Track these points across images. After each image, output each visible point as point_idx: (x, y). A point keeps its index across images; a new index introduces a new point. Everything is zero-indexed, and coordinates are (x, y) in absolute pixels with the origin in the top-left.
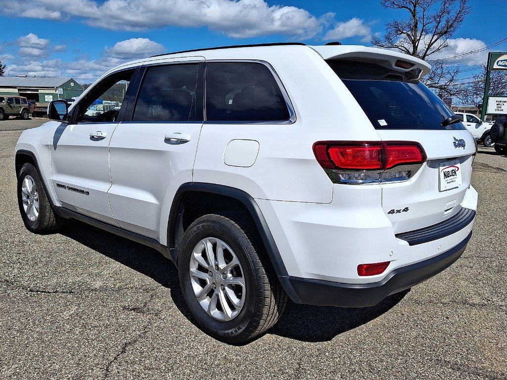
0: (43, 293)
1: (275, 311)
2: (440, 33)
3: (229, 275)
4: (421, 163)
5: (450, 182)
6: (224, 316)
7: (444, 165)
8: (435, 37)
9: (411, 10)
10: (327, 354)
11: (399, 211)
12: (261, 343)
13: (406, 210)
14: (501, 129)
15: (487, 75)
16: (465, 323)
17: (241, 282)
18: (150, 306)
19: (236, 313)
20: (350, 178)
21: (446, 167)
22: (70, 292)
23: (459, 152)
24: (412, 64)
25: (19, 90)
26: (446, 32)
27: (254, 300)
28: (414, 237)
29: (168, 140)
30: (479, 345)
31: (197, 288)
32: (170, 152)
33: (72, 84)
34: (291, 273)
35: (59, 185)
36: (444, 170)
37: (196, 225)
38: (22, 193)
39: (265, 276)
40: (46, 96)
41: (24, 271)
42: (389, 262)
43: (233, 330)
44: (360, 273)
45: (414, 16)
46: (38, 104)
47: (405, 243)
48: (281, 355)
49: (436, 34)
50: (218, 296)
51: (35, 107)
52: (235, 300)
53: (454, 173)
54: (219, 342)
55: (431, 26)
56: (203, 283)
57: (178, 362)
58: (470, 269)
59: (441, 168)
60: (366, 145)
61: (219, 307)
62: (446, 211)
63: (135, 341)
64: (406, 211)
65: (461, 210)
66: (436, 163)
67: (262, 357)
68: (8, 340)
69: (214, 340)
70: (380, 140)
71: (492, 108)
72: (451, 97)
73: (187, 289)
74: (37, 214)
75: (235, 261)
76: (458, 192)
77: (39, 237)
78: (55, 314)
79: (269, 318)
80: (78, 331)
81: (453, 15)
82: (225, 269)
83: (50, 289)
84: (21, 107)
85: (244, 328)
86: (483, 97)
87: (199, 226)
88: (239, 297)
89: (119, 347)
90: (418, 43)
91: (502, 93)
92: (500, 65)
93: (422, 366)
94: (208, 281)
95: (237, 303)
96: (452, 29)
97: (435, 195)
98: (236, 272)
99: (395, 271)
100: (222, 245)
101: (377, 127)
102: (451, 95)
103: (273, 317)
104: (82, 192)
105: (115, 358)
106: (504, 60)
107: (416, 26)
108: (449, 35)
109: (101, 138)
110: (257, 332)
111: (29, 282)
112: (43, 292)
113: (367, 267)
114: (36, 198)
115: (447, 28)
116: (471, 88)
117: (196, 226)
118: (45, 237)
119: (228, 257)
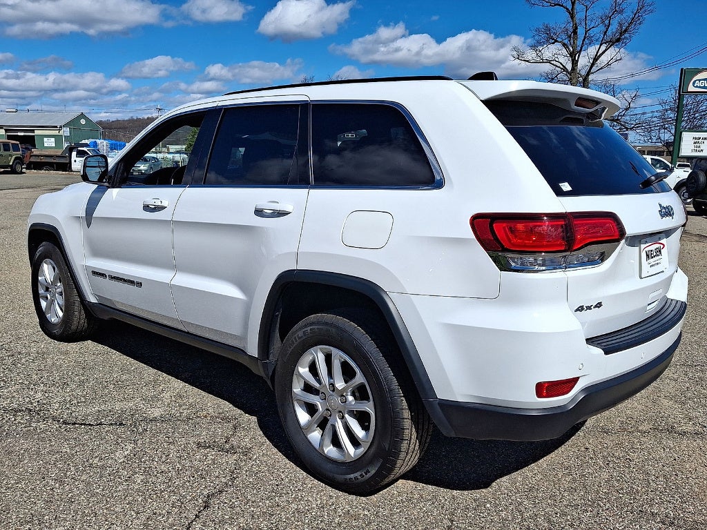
0: (83, 426)
1: (417, 448)
2: (610, 41)
3: (350, 398)
4: (618, 241)
5: (653, 265)
6: (344, 455)
7: (646, 242)
8: (603, 48)
9: (567, 9)
10: (488, 505)
11: (589, 308)
12: (395, 492)
13: (599, 305)
14: (702, 178)
15: (679, 99)
16: (675, 460)
17: (369, 407)
18: (234, 441)
19: (361, 450)
20: (522, 264)
21: (648, 245)
22: (121, 424)
23: (667, 223)
24: (596, 102)
25: (6, 130)
26: (618, 40)
27: (387, 432)
28: (610, 343)
29: (259, 212)
30: (696, 490)
31: (303, 417)
32: (262, 228)
33: (83, 122)
34: (441, 394)
35: (95, 273)
36: (647, 249)
37: (301, 328)
38: (39, 284)
39: (403, 398)
40: (45, 139)
41: (50, 394)
42: (578, 378)
43: (357, 474)
44: (539, 394)
45: (572, 17)
46: (35, 152)
47: (599, 351)
48: (425, 509)
49: (605, 43)
50: (334, 427)
51: (31, 156)
52: (359, 432)
53: (659, 251)
54: (337, 491)
55: (597, 32)
56: (311, 409)
57: (284, 520)
58: (674, 383)
59: (643, 246)
60: (545, 218)
61: (336, 442)
62: (649, 305)
63: (221, 492)
64: (599, 307)
65: (666, 302)
66: (636, 240)
67: (399, 511)
68: (45, 493)
69: (329, 488)
70: (564, 211)
71: (687, 148)
72: (627, 132)
73: (289, 418)
74: (61, 314)
75: (359, 378)
76: (664, 278)
77: (64, 346)
78: (103, 456)
79: (409, 457)
80: (139, 478)
81: (628, 15)
82: (344, 390)
83: (90, 420)
84: (11, 156)
85: (373, 472)
86: (673, 131)
87: (305, 329)
88: (365, 428)
89: (200, 501)
90: (579, 56)
91: (701, 126)
92: (697, 87)
93: (621, 519)
94: (319, 405)
95: (363, 437)
96: (627, 35)
97: (636, 284)
98: (360, 393)
99: (585, 390)
100: (338, 356)
101: (559, 193)
102: (627, 129)
103: (414, 455)
104: (132, 282)
105: (196, 515)
106: (704, 80)
107: (575, 32)
108: (624, 45)
109: (161, 208)
110: (392, 477)
111: (59, 411)
112: (82, 424)
113: (548, 386)
114: (58, 290)
115: (621, 33)
116: (655, 119)
117: (300, 330)
118: (73, 345)
119: (348, 374)
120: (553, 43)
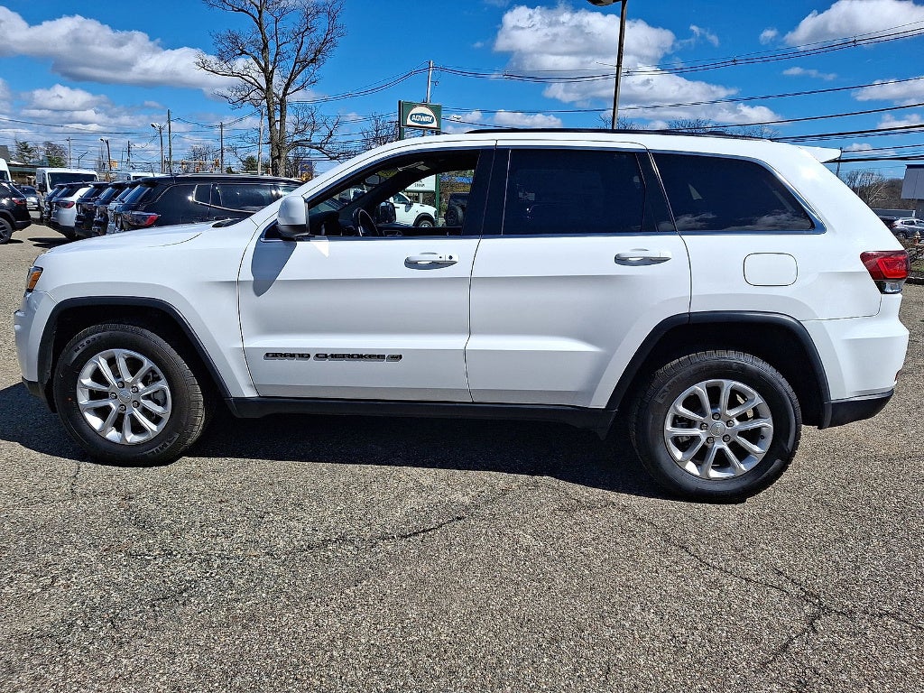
106: (419, 114)
120: (240, 54)
